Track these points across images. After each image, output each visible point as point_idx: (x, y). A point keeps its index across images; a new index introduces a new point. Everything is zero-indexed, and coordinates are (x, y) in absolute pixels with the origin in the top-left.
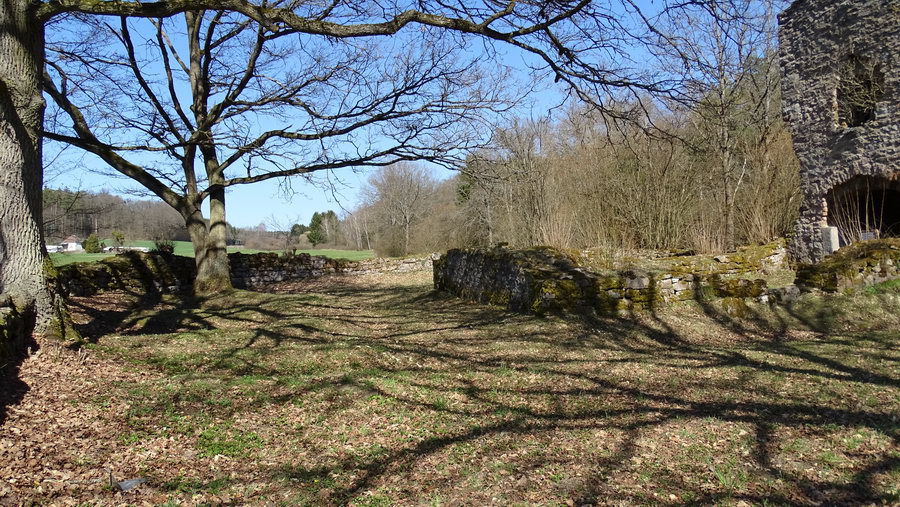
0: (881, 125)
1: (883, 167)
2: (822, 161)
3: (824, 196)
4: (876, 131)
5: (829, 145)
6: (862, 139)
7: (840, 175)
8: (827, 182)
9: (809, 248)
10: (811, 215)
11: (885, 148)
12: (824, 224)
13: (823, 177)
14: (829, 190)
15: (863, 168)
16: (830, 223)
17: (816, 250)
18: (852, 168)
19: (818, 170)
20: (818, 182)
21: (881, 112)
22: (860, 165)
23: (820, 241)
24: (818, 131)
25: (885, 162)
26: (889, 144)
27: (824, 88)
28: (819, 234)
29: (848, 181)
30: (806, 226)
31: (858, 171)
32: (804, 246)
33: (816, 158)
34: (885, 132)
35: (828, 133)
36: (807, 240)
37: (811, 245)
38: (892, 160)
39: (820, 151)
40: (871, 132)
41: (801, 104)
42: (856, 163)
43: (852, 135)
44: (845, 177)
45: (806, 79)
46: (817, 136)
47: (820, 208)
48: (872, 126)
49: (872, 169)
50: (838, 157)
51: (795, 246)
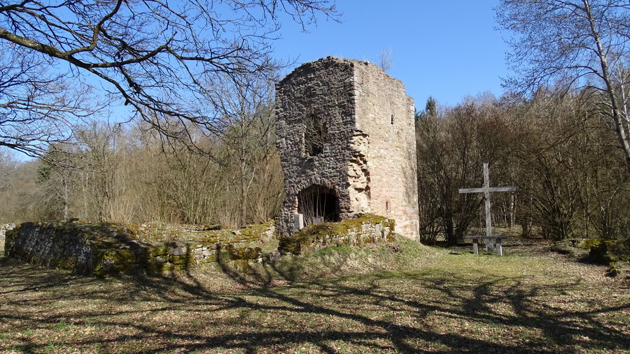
0: (326, 157)
1: (326, 181)
2: (296, 174)
3: (297, 195)
4: (324, 159)
5: (299, 165)
6: (316, 163)
7: (305, 183)
8: (298, 187)
9: (287, 226)
10: (289, 206)
11: (327, 170)
12: (296, 212)
13: (296, 183)
14: (299, 192)
15: (316, 180)
16: (299, 211)
17: (291, 227)
18: (311, 180)
19: (294, 179)
20: (293, 186)
21: (326, 149)
22: (315, 178)
23: (294, 222)
24: (295, 156)
25: (327, 178)
26: (329, 168)
27: (298, 132)
28: (293, 218)
29: (309, 187)
30: (286, 213)
31: (314, 182)
32: (285, 225)
33: (293, 172)
34: (327, 161)
35: (299, 158)
36: (287, 221)
37: (289, 225)
38: (331, 177)
39: (295, 168)
40: (321, 160)
41: (286, 139)
42: (313, 177)
43: (311, 160)
44: (307, 184)
45: (289, 124)
46: (294, 159)
47: (294, 202)
48: (322, 157)
49: (321, 181)
50: (304, 173)
51: (280, 225)
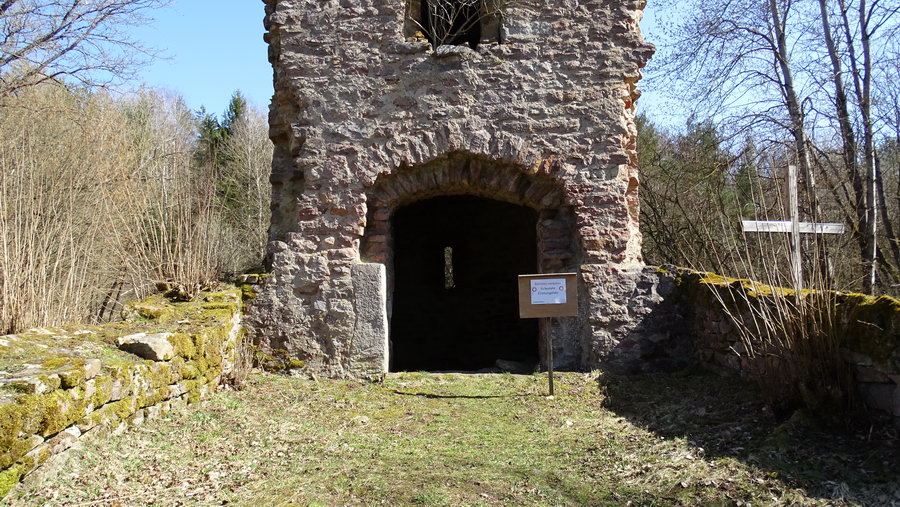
0: (518, 55)
1: (520, 143)
2: (364, 106)
3: (366, 187)
4: (507, 65)
6: (472, 73)
7: (410, 145)
8: (377, 158)
9: (312, 311)
10: (323, 232)
11: (524, 104)
12: (353, 253)
13: (366, 144)
15: (473, 139)
17: (332, 317)
18: (443, 134)
19: (353, 127)
21: (516, 29)
22: (466, 128)
23: (350, 296)
30: (306, 257)
36: (309, 292)
37: (321, 305)
38: (539, 130)
39: (359, 82)
40: (494, 64)
42: (454, 125)
44: (424, 151)
46: (356, 48)
47: (349, 214)
50: (409, 105)
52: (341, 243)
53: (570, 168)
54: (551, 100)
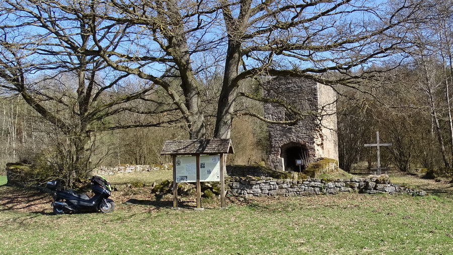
1: (300, 140)
5: (282, 131)
6: (293, 130)
7: (286, 141)
8: (281, 143)
10: (275, 154)
11: (301, 134)
12: (279, 157)
14: (282, 146)
15: (294, 140)
17: (276, 166)
18: (290, 139)
19: (278, 138)
20: (278, 142)
21: (299, 123)
22: (293, 138)
27: (280, 112)
28: (278, 160)
30: (273, 157)
33: (278, 134)
34: (301, 129)
35: (282, 127)
36: (273, 162)
38: (303, 138)
41: (272, 115)
43: (291, 129)
45: (274, 107)
46: (278, 127)
47: (278, 151)
48: (297, 127)
49: (297, 140)
50: (285, 135)
52: (277, 155)
53: (307, 143)
54: (304, 133)
